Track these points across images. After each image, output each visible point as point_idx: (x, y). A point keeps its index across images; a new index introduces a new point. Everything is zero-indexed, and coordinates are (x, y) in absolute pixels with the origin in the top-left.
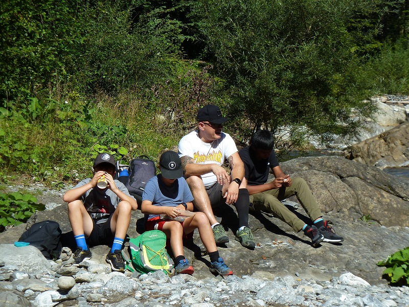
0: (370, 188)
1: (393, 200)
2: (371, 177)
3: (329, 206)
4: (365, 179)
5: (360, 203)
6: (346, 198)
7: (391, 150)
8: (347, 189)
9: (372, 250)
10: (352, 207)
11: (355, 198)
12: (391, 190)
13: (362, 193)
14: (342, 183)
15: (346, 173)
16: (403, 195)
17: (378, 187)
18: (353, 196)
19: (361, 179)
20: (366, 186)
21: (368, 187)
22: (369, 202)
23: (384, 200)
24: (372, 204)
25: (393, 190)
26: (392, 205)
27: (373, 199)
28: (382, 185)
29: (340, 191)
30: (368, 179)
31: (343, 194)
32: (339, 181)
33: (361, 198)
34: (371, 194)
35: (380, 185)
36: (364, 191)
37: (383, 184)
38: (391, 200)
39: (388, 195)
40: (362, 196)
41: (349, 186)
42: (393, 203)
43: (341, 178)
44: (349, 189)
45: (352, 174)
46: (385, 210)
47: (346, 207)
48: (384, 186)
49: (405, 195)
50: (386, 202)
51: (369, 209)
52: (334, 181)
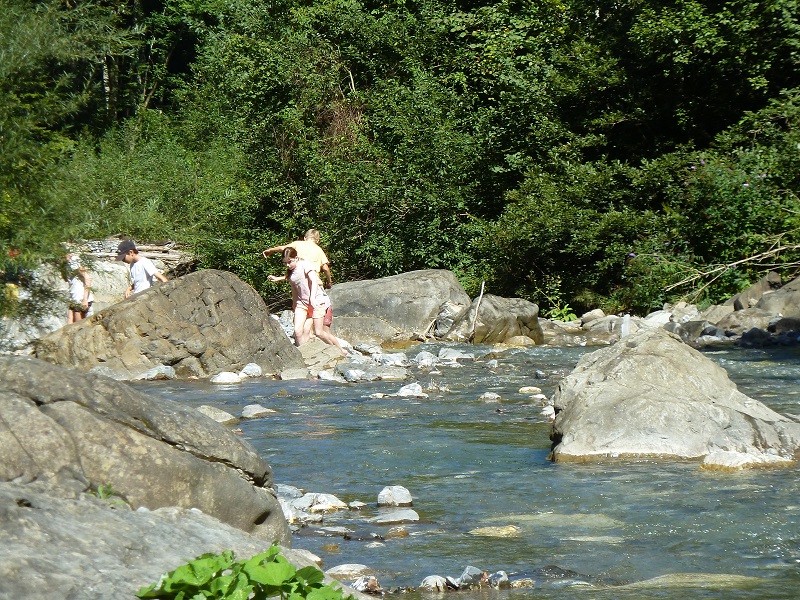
0: (103, 425)
1: (154, 449)
2: (104, 401)
3: (14, 467)
4: (90, 406)
5: (83, 459)
6: (52, 448)
7: (118, 346)
8: (54, 428)
9: (123, 561)
10: (65, 468)
11: (70, 448)
12: (149, 428)
13: (86, 437)
14: (42, 416)
15: (49, 394)
16: (175, 438)
17: (119, 422)
18: (66, 442)
19: (82, 404)
20: (93, 420)
21: (99, 422)
22: (102, 456)
23: (135, 450)
24: (109, 460)
25: (153, 427)
26: (151, 460)
27: (110, 447)
28: (129, 418)
29: (38, 433)
30: (99, 405)
31: (45, 439)
32: (34, 410)
33: (84, 446)
34: (106, 436)
35: (124, 418)
36: (90, 431)
37: (130, 414)
38: (149, 451)
39: (143, 438)
40: (87, 443)
41: (58, 421)
42: (154, 457)
43: (39, 403)
44: (58, 427)
45: (61, 395)
46: (138, 472)
47: (51, 468)
48: (133, 420)
49: (179, 438)
50: (140, 455)
51: (101, 471)
52: (24, 411)
